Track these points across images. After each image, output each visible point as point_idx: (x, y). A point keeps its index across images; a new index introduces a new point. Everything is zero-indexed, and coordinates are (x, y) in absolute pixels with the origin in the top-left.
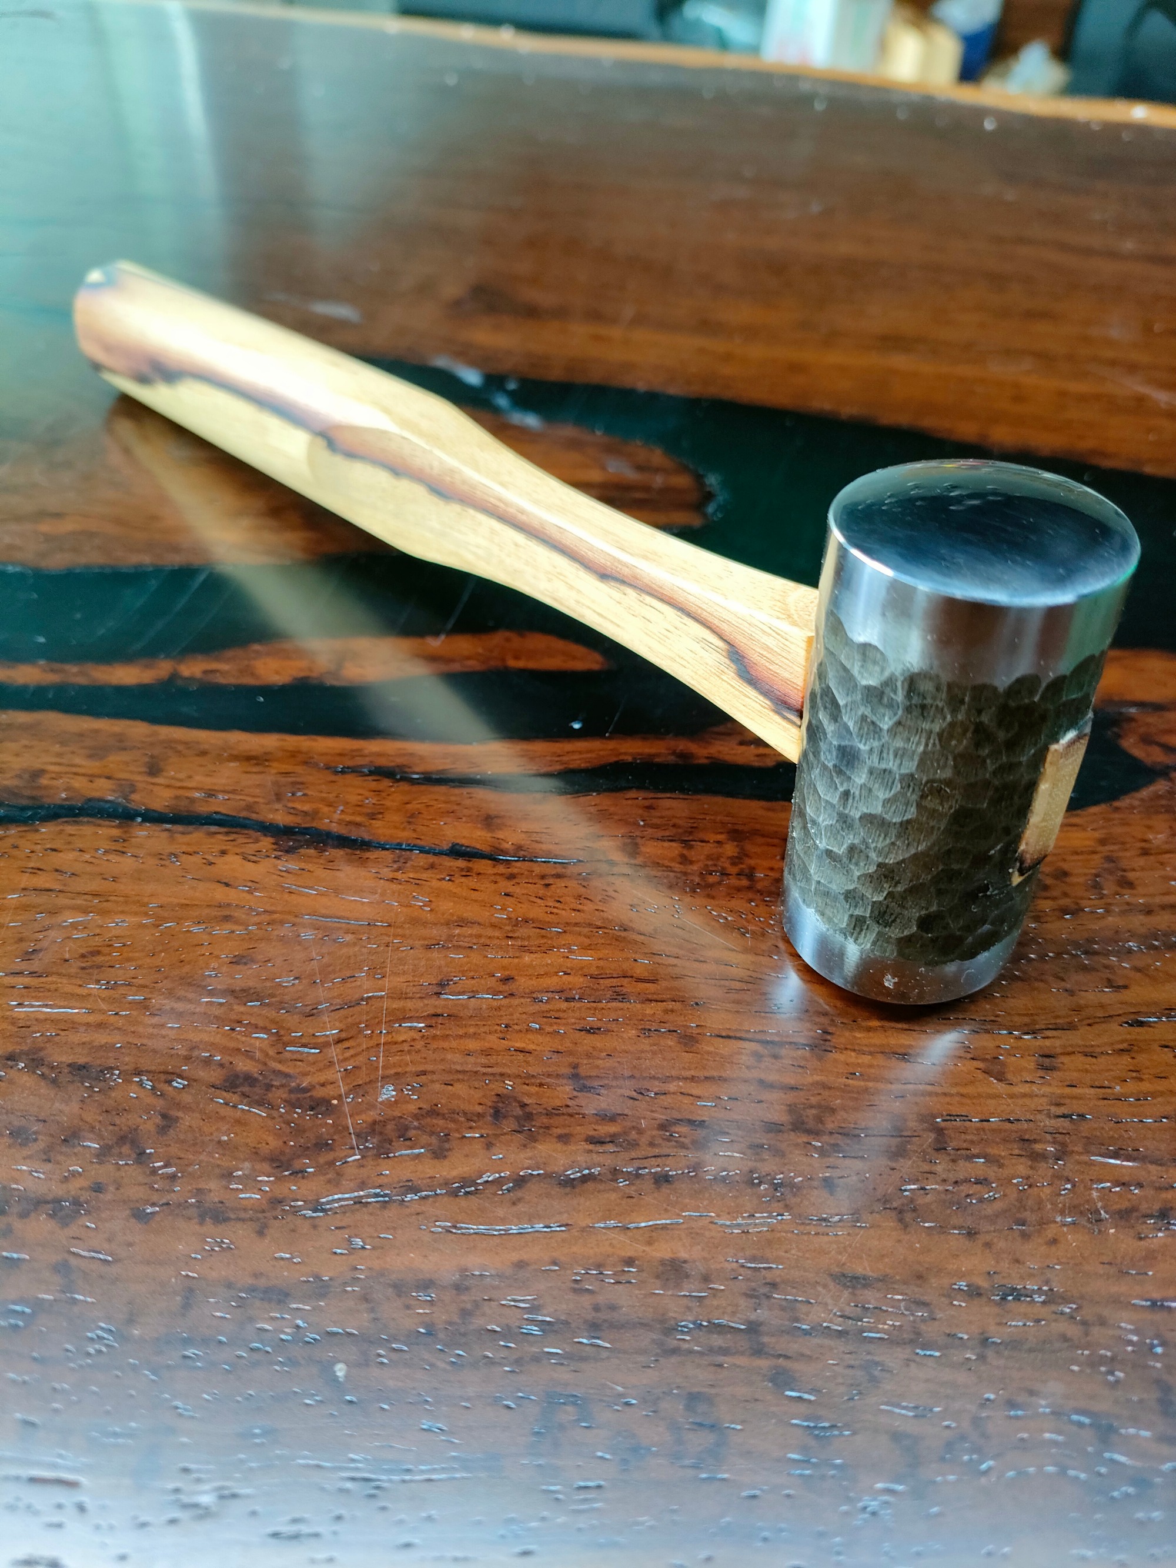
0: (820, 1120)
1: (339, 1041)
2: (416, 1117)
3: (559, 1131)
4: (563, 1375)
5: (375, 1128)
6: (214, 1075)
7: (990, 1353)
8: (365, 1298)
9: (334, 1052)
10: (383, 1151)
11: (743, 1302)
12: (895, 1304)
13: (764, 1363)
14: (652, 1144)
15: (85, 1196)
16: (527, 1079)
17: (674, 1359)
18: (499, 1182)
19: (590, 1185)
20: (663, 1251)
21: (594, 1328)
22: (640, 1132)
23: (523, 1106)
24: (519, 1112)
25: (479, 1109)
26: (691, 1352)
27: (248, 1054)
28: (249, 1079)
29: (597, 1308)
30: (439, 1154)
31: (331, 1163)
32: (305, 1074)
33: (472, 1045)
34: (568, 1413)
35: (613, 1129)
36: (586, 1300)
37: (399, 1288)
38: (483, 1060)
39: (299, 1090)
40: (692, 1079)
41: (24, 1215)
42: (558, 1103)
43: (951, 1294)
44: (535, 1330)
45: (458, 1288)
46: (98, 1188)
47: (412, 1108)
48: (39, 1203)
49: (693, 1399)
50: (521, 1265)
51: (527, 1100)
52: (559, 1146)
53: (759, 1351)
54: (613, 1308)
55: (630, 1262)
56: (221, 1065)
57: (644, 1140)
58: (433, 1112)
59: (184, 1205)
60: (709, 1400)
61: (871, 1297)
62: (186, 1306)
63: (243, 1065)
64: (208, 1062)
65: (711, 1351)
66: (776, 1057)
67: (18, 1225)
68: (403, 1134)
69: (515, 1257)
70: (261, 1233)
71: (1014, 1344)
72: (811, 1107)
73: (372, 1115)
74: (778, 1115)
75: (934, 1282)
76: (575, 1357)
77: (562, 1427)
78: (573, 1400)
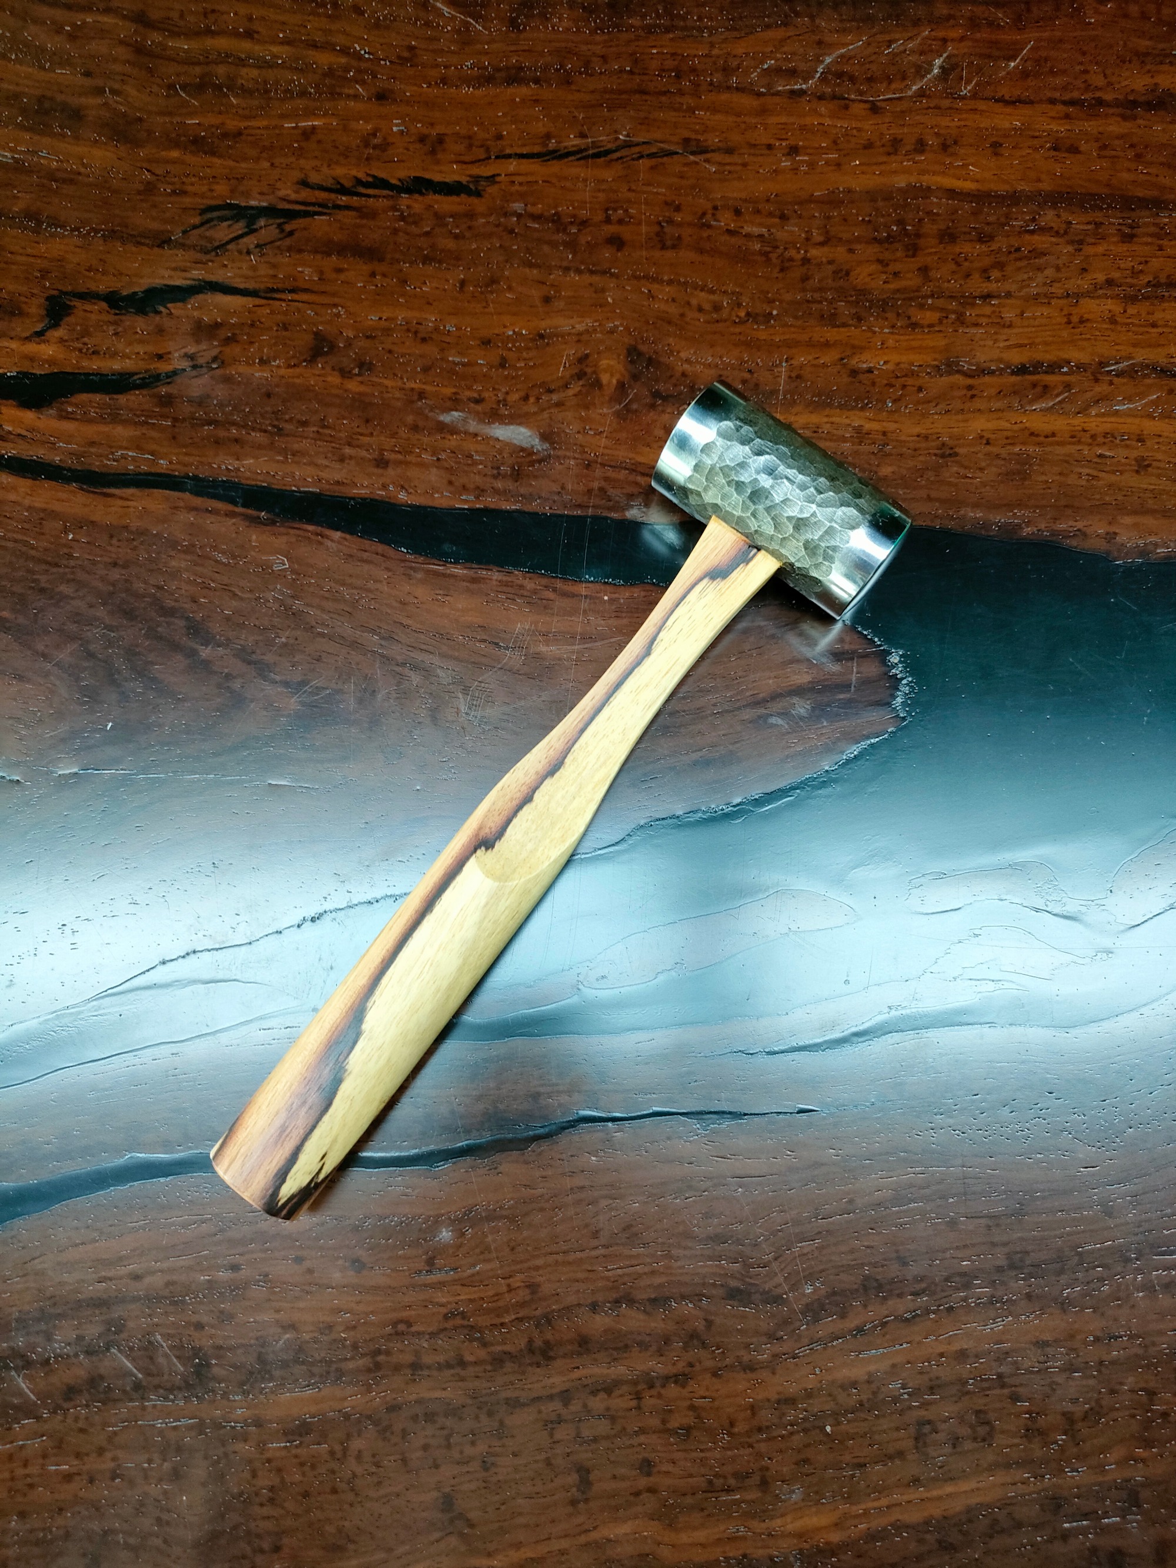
0: (1022, 1260)
1: (776, 1259)
2: (827, 1297)
3: (897, 1292)
4: (923, 1413)
5: (808, 1309)
6: (721, 1292)
7: (1103, 1369)
8: (830, 1395)
9: (775, 1266)
10: (816, 1320)
11: (994, 1364)
12: (1061, 1353)
13: (1006, 1391)
14: (943, 1291)
15: (687, 1370)
16: (875, 1265)
17: (967, 1397)
18: (875, 1327)
19: (917, 1319)
20: (956, 1346)
21: (932, 1390)
22: (936, 1285)
23: (877, 1280)
24: (875, 1284)
25: (856, 1286)
26: (975, 1392)
27: (732, 1276)
28: (738, 1291)
29: (931, 1380)
30: (843, 1316)
31: (794, 1331)
32: (765, 1282)
33: (843, 1248)
34: (927, 1429)
35: (923, 1285)
36: (926, 1377)
37: (843, 1387)
38: (850, 1257)
39: (764, 1293)
40: (957, 1248)
41: (663, 1386)
42: (894, 1275)
43: (1086, 1343)
44: (906, 1396)
45: (869, 1382)
46: (691, 1365)
47: (823, 1292)
48: (667, 1378)
49: (978, 1412)
50: (894, 1366)
51: (878, 1277)
52: (898, 1300)
53: (1003, 1386)
54: (937, 1378)
55: (942, 1355)
56: (722, 1285)
57: (939, 1289)
58: (834, 1293)
59: (732, 1366)
60: (985, 1412)
61: (1050, 1351)
62: (754, 1414)
63: (733, 1283)
64: (714, 1285)
65: (984, 1389)
66: (998, 1225)
67: (663, 1391)
68: (822, 1308)
69: (890, 1362)
70: (774, 1373)
71: (1113, 1363)
72: (1017, 1253)
73: (805, 1301)
74: (1002, 1262)
75: (1079, 1337)
76: (925, 1405)
77: (925, 1434)
78: (929, 1422)
